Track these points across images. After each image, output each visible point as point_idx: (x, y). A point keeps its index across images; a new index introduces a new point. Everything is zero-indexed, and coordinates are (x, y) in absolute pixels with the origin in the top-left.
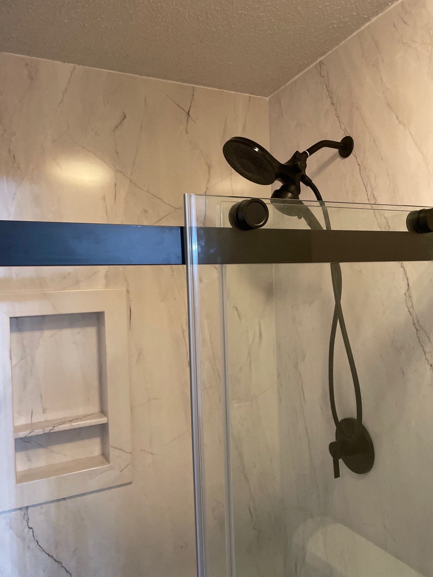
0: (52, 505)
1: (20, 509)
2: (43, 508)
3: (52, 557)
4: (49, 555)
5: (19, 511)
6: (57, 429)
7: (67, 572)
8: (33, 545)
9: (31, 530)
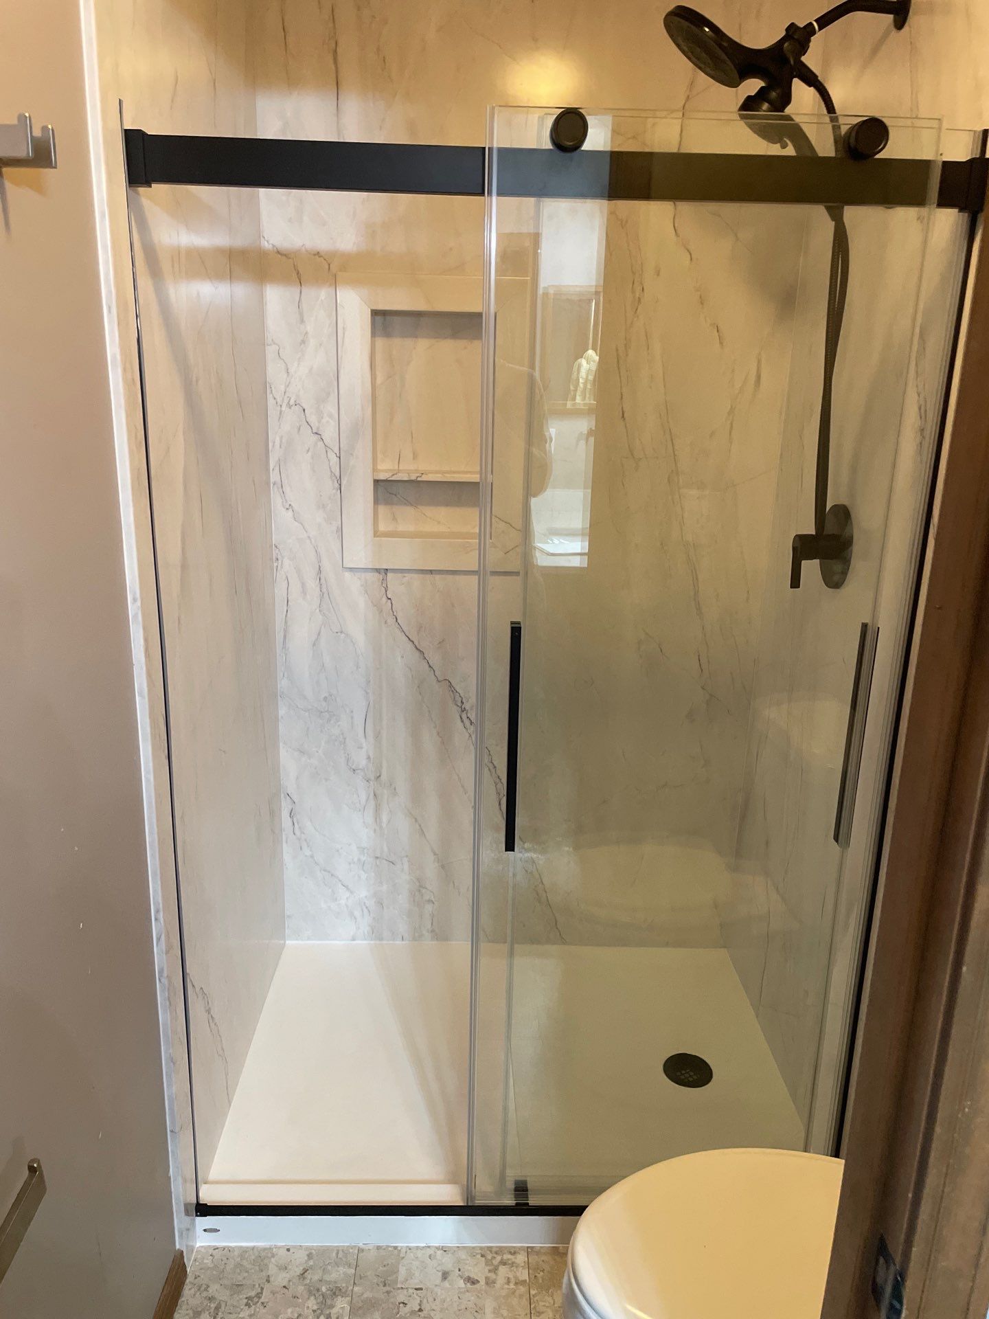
0: (415, 576)
1: (378, 571)
2: (405, 577)
3: (413, 642)
4: (409, 639)
5: (376, 574)
6: (424, 478)
7: (430, 666)
8: (391, 620)
9: (389, 601)
